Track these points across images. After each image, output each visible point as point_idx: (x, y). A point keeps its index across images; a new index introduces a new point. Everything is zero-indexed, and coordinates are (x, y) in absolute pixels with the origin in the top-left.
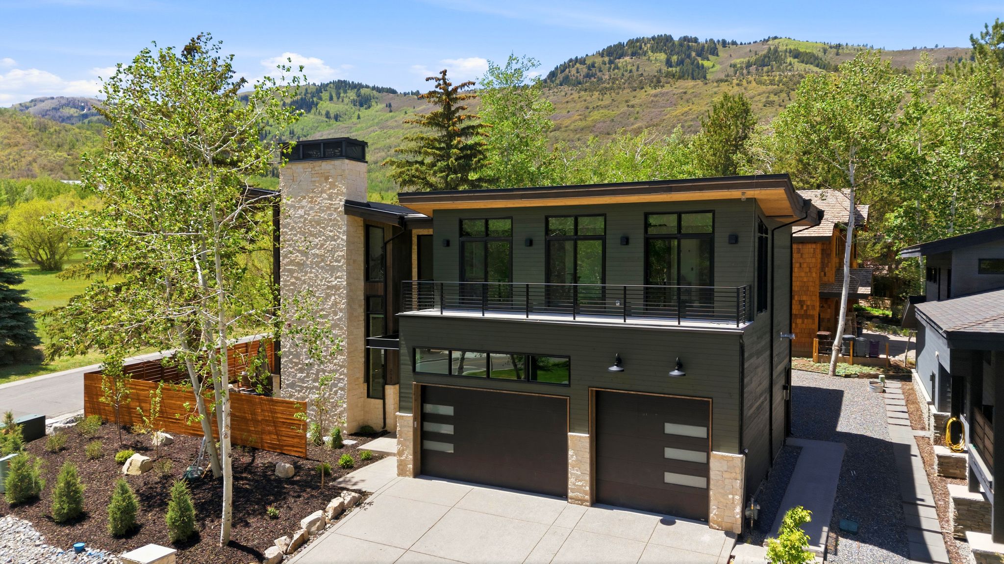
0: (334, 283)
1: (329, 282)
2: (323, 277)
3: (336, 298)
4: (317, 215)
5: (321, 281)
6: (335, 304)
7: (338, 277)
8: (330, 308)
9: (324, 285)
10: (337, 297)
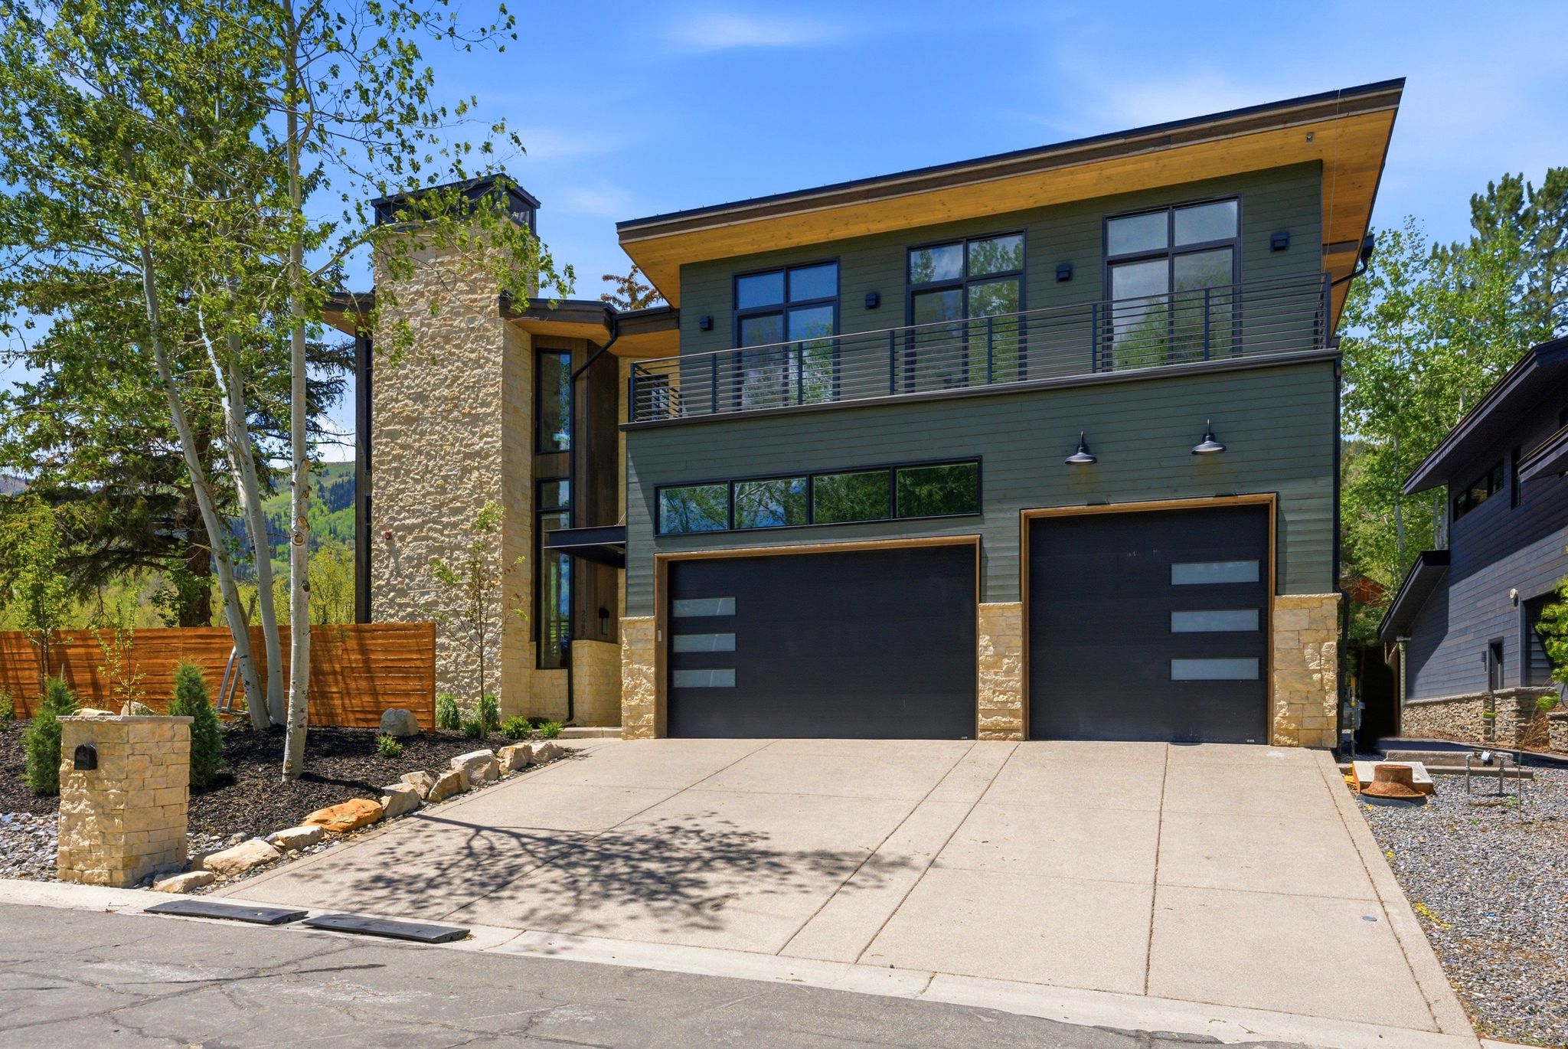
0: (477, 447)
1: (466, 446)
2: (456, 439)
3: (481, 475)
4: (446, 325)
5: (453, 445)
6: (480, 484)
7: (487, 435)
8: (470, 495)
9: (459, 452)
10: (483, 471)
